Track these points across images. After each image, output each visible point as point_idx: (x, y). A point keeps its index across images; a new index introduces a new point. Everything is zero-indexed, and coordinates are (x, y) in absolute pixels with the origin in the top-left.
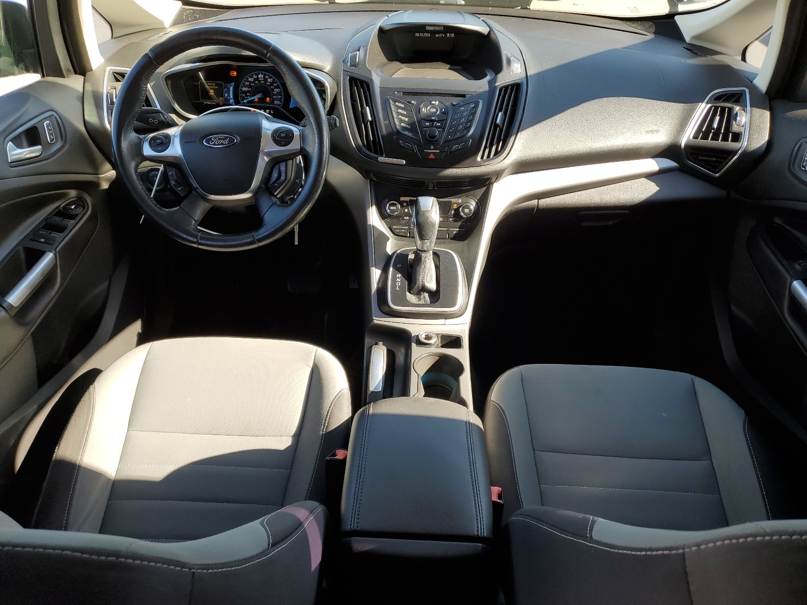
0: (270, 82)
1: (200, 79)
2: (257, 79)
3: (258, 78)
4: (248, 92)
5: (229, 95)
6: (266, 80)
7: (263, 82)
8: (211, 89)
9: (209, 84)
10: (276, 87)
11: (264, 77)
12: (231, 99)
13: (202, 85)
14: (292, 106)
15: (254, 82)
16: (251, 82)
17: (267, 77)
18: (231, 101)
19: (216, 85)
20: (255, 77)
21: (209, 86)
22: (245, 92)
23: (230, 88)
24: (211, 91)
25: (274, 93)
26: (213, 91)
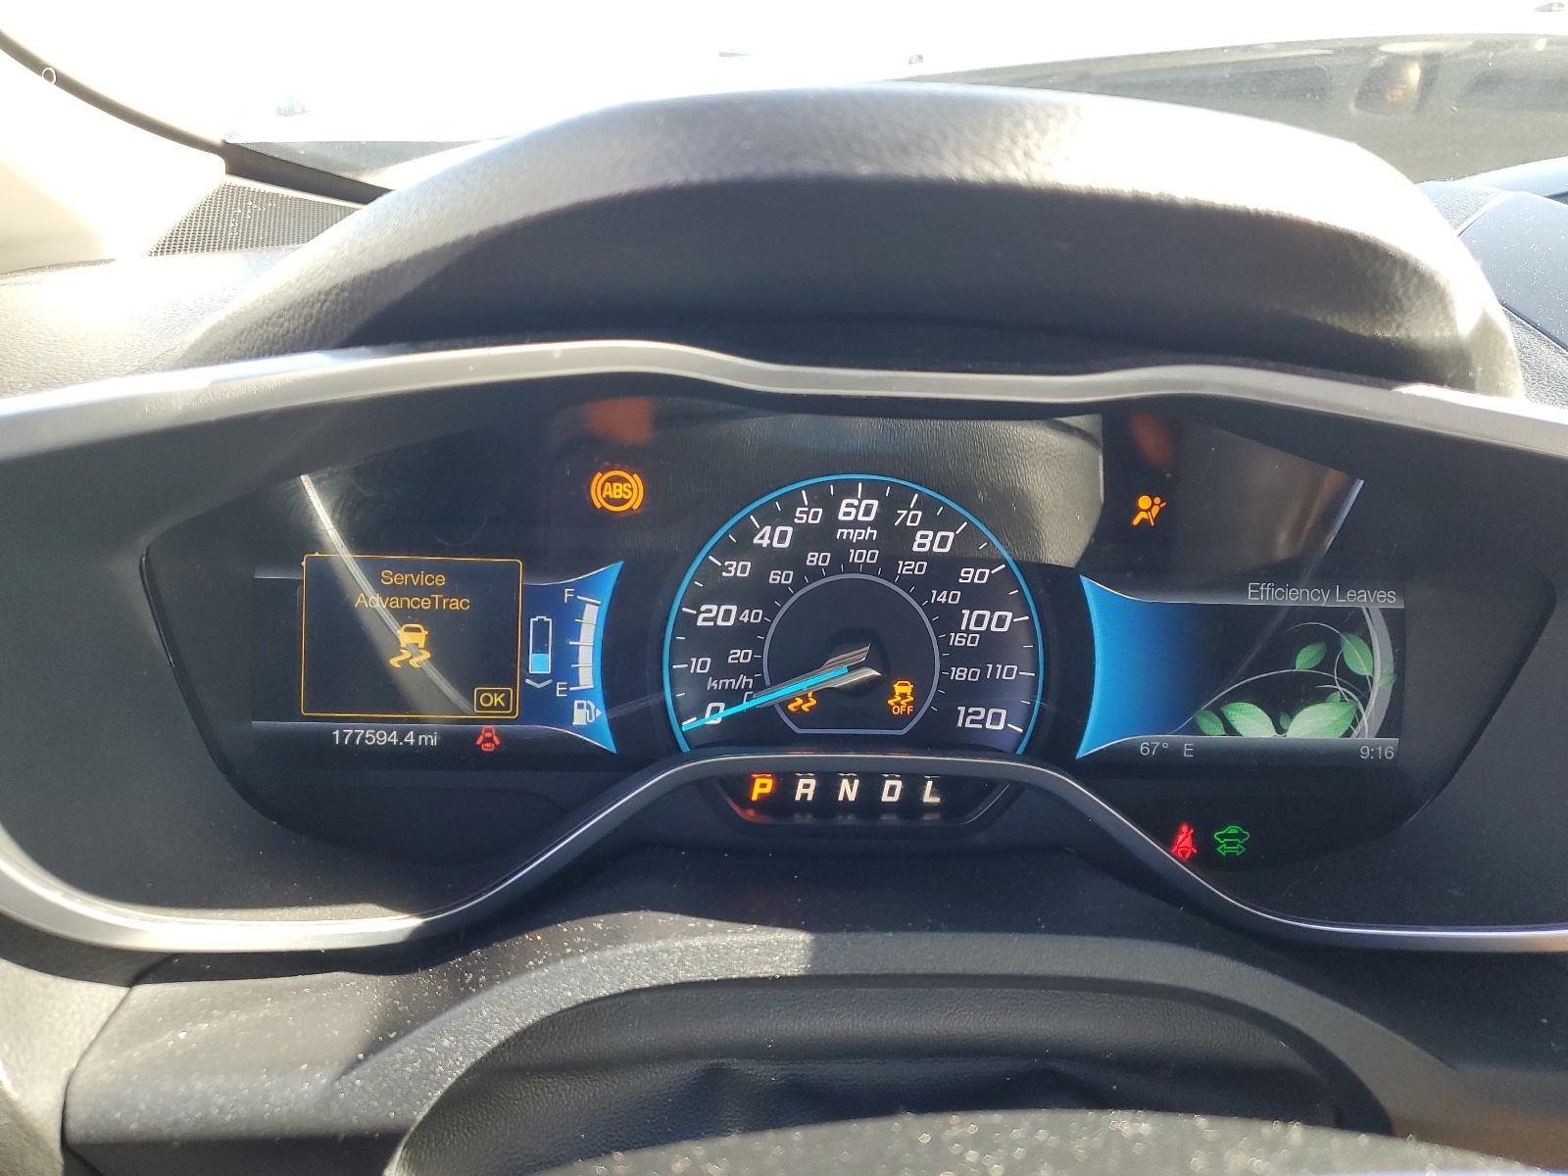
0: (929, 556)
1: (307, 538)
2: (822, 535)
3: (831, 522)
4: (743, 635)
5: (564, 664)
6: (893, 540)
7: (870, 556)
8: (403, 616)
9: (390, 578)
10: (975, 597)
11: (884, 521)
12: (583, 694)
13: (327, 584)
14: (1092, 744)
15: (791, 559)
16: (770, 559)
17: (909, 516)
18: (580, 717)
19: (459, 582)
20: (809, 515)
21: (385, 592)
22: (716, 641)
23: (578, 609)
24: (405, 638)
25: (956, 640)
26: (421, 637)
